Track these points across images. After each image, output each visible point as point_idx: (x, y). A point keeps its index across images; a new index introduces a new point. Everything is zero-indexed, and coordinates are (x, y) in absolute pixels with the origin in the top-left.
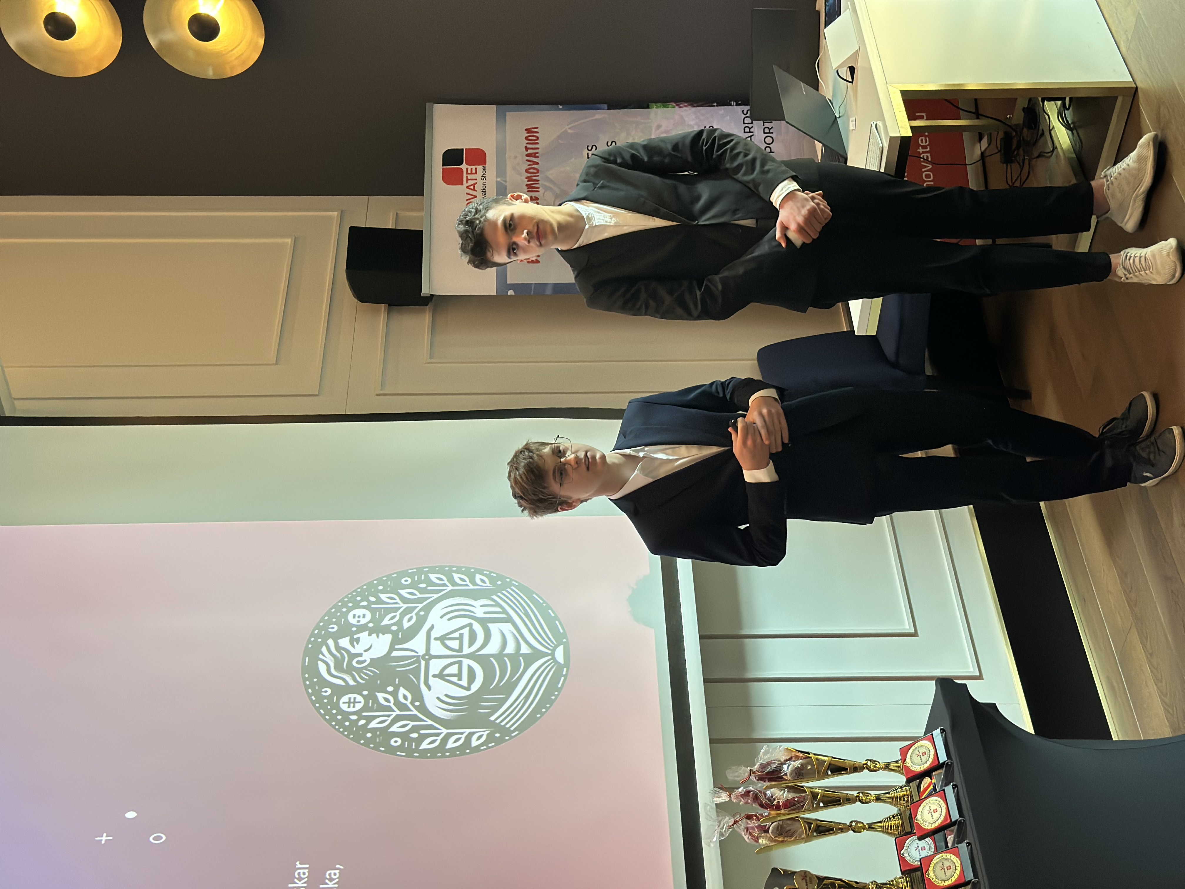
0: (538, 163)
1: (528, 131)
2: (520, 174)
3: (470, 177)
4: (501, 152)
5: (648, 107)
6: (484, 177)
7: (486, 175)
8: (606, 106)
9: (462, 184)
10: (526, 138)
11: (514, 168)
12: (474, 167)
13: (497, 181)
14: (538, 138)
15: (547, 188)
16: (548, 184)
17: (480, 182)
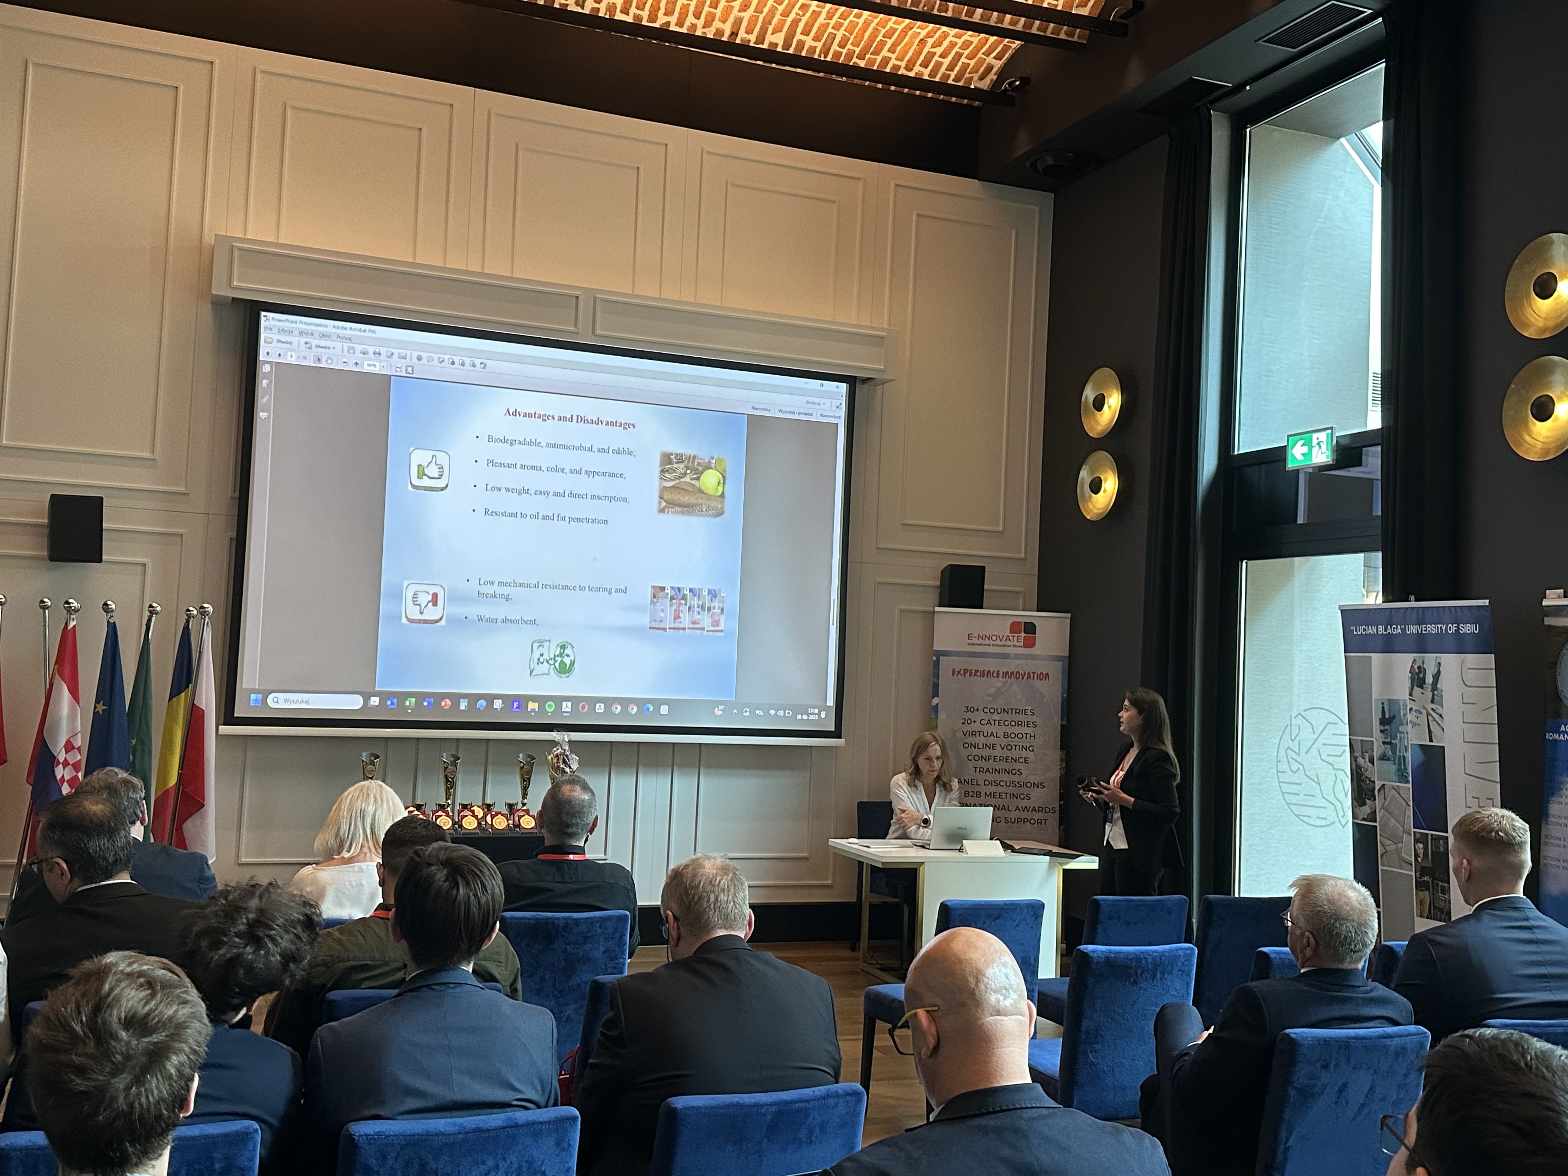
0: (1023, 678)
1: (1047, 674)
2: (1016, 667)
3: (1015, 638)
4: (1033, 657)
5: (1061, 749)
6: (1014, 646)
7: (1016, 648)
8: (1065, 723)
9: (1011, 633)
10: (1041, 673)
11: (1019, 665)
12: (1022, 640)
13: (1011, 654)
14: (1041, 680)
15: (1005, 684)
16: (1007, 685)
17: (1011, 643)
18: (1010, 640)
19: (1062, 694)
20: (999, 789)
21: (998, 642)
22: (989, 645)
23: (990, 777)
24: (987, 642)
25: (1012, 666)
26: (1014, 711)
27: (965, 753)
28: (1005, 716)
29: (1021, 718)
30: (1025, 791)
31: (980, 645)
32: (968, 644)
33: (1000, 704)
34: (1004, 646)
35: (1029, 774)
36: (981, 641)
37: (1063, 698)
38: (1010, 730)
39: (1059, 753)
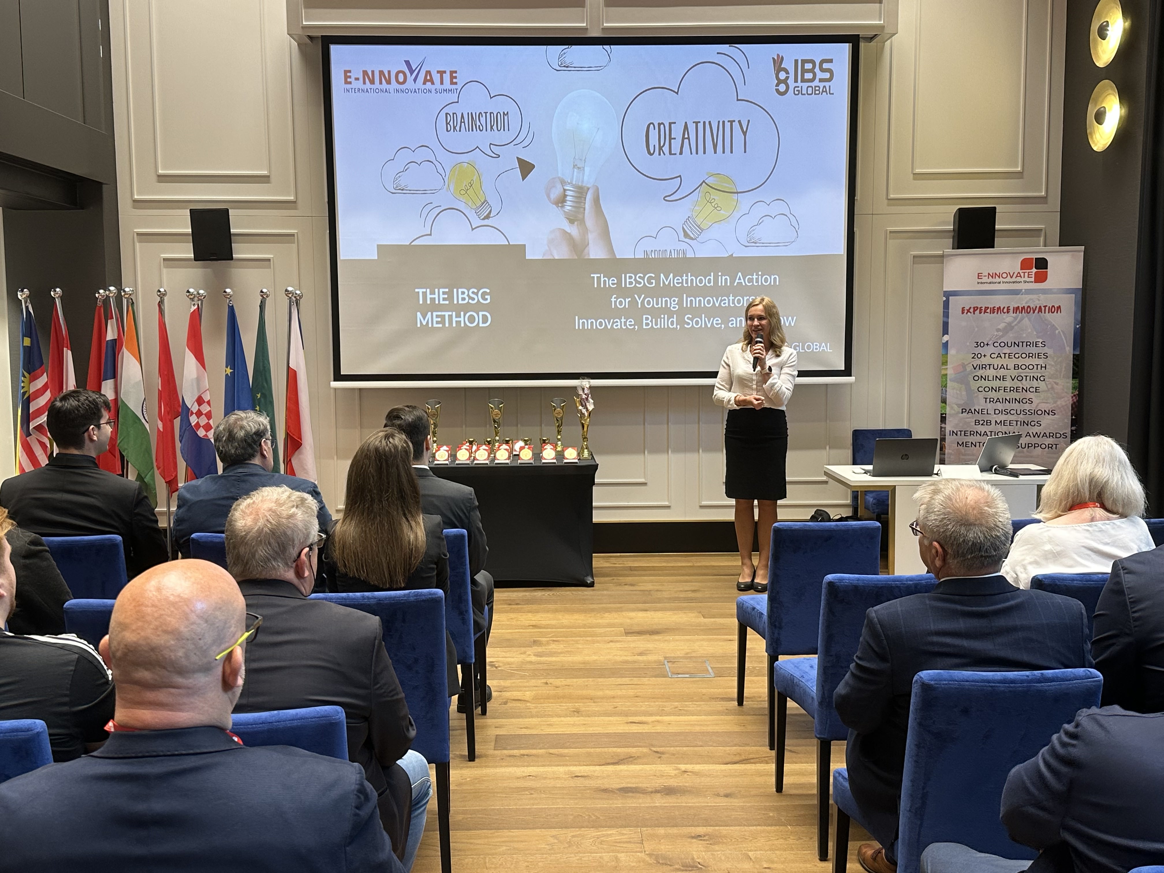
0: (1034, 312)
1: (1059, 307)
2: (1026, 303)
3: (1026, 274)
4: (1045, 292)
6: (1025, 282)
8: (1078, 353)
9: (1021, 269)
10: (1053, 306)
11: (1030, 299)
12: (1033, 276)
13: (1022, 290)
14: (1052, 313)
15: (1015, 318)
16: (1018, 319)
17: (1022, 280)
18: (1020, 276)
19: (1076, 324)
20: (1009, 417)
21: (1009, 279)
22: (1000, 283)
23: (1000, 406)
24: (997, 280)
25: (1023, 301)
26: (1025, 344)
27: (974, 385)
28: (1014, 349)
29: (1034, 350)
30: (1036, 418)
31: (990, 283)
32: (978, 283)
33: (1010, 338)
34: (1014, 282)
35: (1038, 402)
36: (991, 280)
37: (1075, 328)
38: (1020, 362)
39: (1071, 382)
